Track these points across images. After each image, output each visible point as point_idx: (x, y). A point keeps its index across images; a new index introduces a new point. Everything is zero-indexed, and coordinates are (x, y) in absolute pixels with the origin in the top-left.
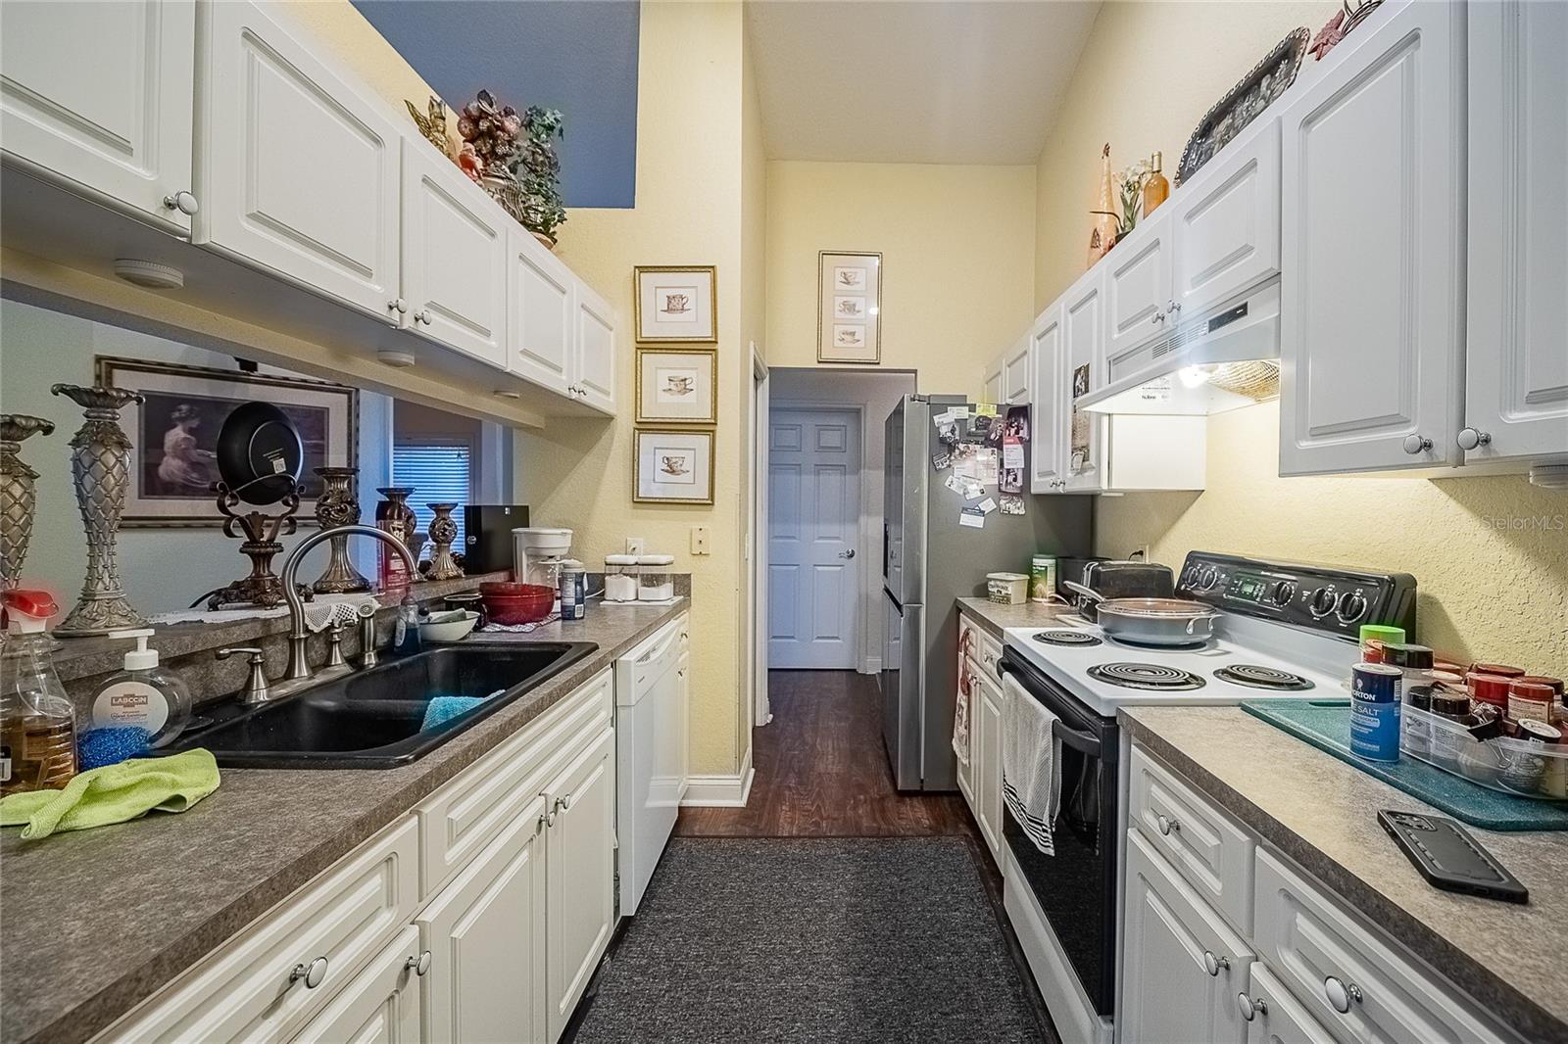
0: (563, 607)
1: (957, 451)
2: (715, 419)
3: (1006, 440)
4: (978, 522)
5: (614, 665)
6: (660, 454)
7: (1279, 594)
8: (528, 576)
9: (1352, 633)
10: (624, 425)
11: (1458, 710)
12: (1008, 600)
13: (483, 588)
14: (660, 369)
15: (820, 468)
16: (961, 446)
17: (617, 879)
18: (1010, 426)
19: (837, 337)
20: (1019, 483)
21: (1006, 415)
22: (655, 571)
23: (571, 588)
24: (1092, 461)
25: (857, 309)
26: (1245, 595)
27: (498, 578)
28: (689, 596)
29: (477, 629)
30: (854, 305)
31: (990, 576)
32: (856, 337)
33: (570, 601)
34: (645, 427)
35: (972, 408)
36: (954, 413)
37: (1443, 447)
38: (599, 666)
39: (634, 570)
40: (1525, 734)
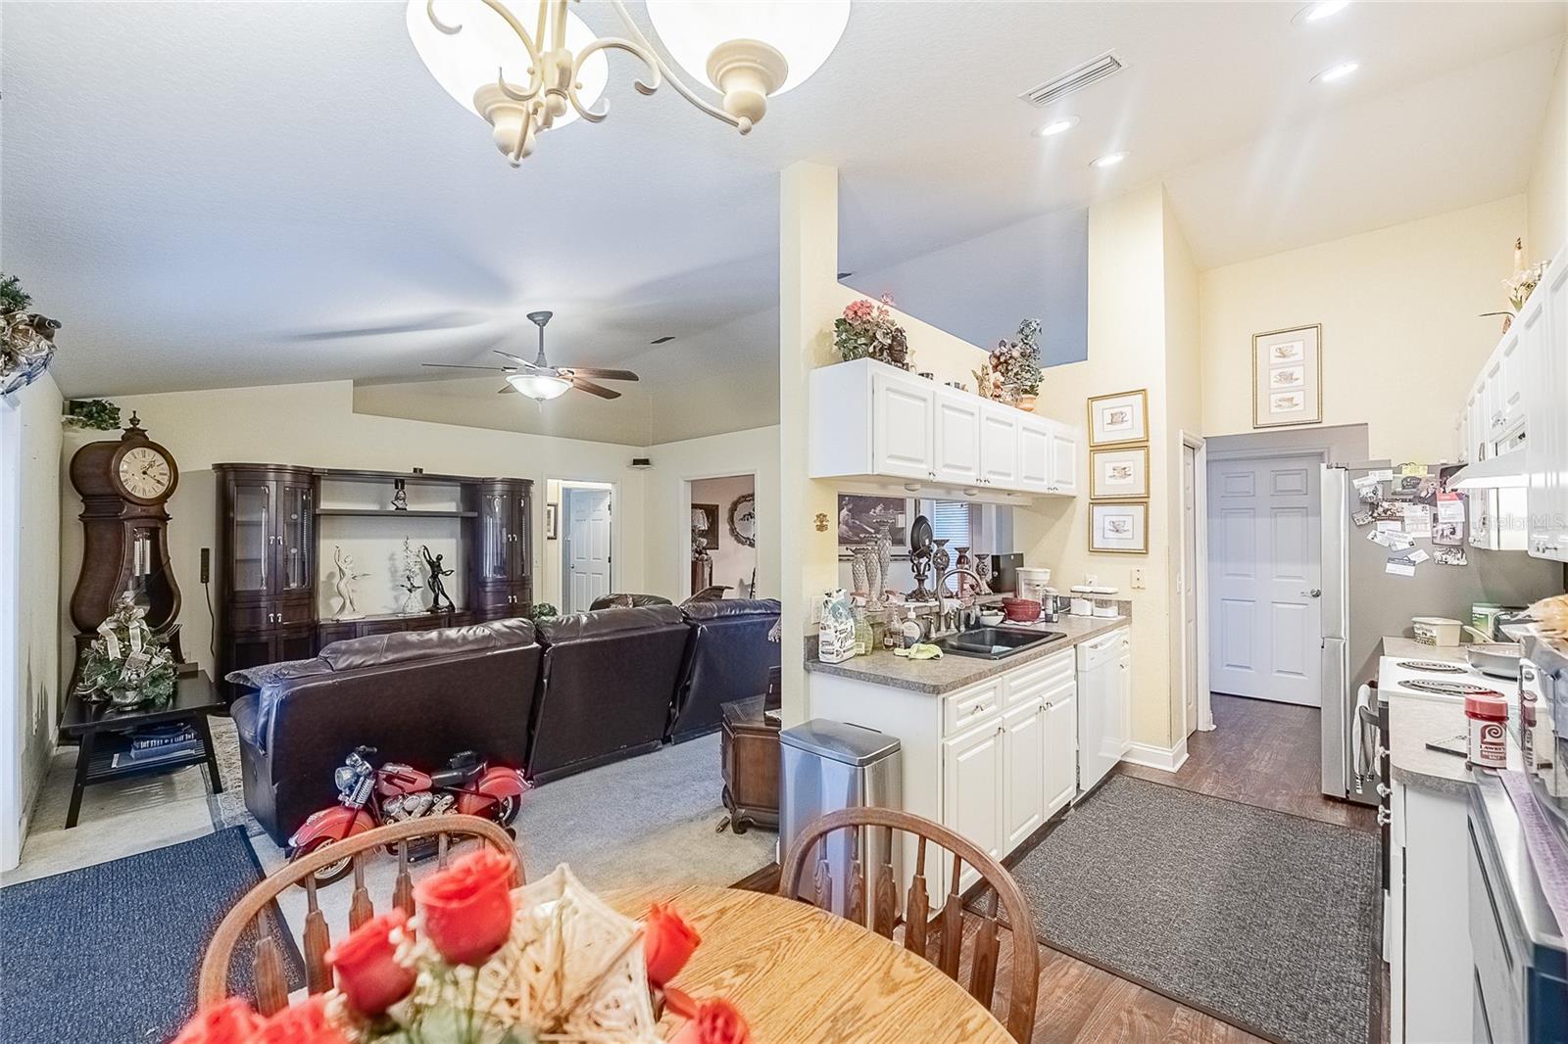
0: (1046, 615)
1: (1381, 510)
2: (1148, 493)
3: (1440, 497)
4: (1409, 571)
5: (1075, 646)
6: (1108, 520)
8: (1024, 595)
10: (1083, 501)
12: (1434, 642)
13: (1004, 600)
14: (1106, 463)
15: (1277, 511)
16: (1386, 505)
17: (1078, 767)
18: (1443, 484)
19: (1273, 404)
20: (1457, 536)
21: (1438, 474)
22: (1105, 597)
23: (1050, 604)
25: (1294, 377)
27: (1010, 595)
28: (1130, 616)
29: (1002, 622)
30: (1292, 375)
31: (1415, 619)
32: (1294, 402)
33: (1050, 611)
34: (1097, 502)
35: (1399, 470)
38: (1068, 644)
39: (1090, 596)
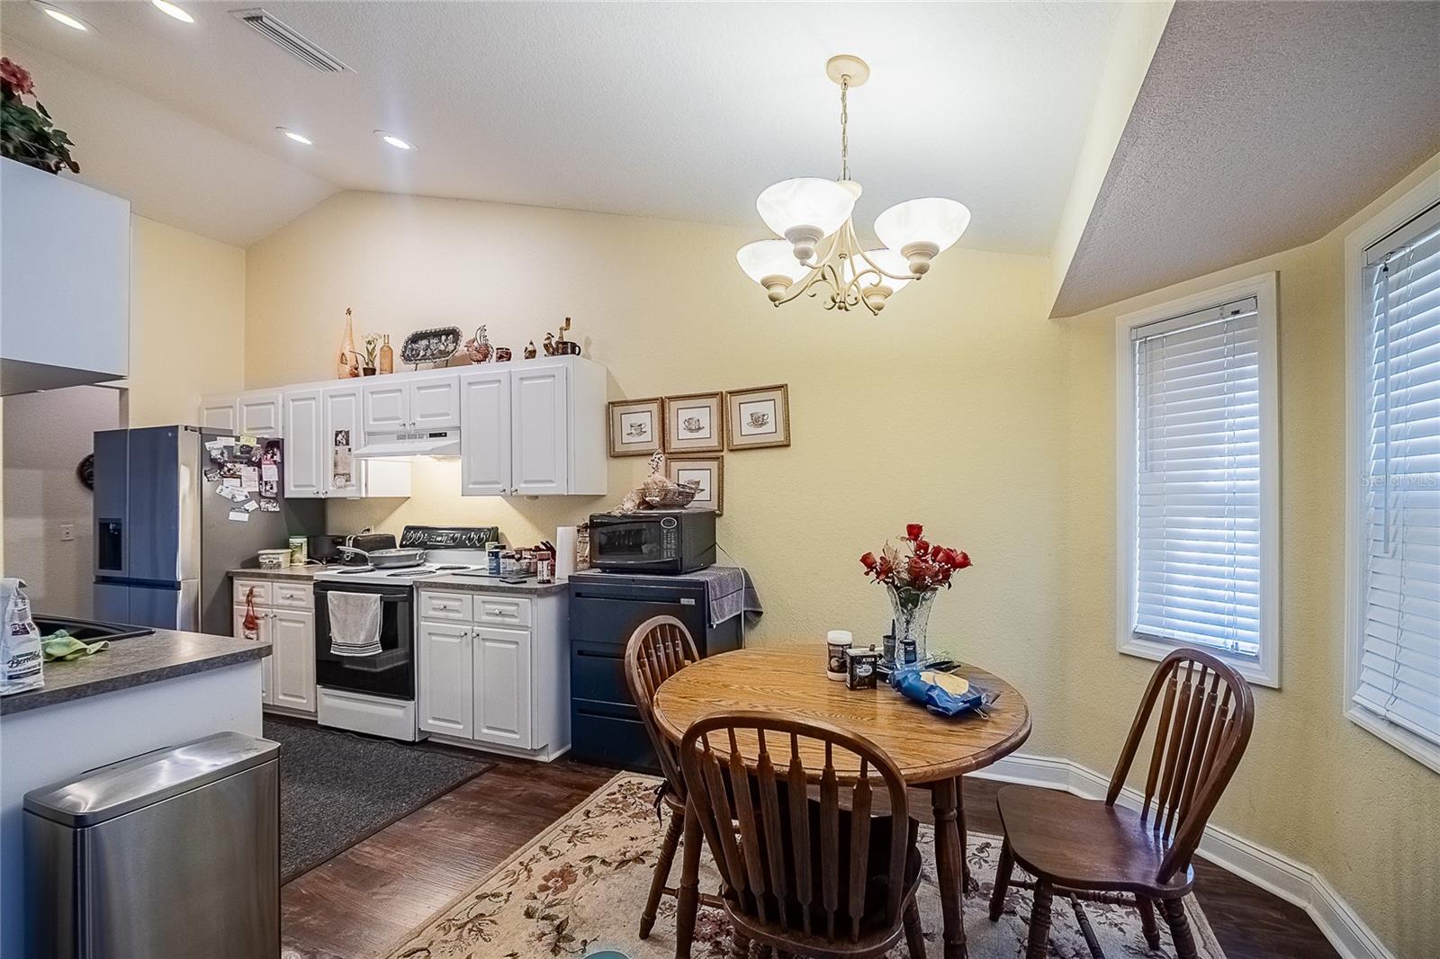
1: (226, 469)
3: (263, 462)
4: (245, 517)
7: (454, 539)
9: (482, 547)
11: (513, 557)
12: (279, 566)
16: (229, 465)
18: (266, 453)
20: (275, 490)
21: (265, 446)
24: (353, 480)
26: (438, 542)
35: (238, 439)
36: (222, 442)
37: (508, 492)
40: (525, 558)
